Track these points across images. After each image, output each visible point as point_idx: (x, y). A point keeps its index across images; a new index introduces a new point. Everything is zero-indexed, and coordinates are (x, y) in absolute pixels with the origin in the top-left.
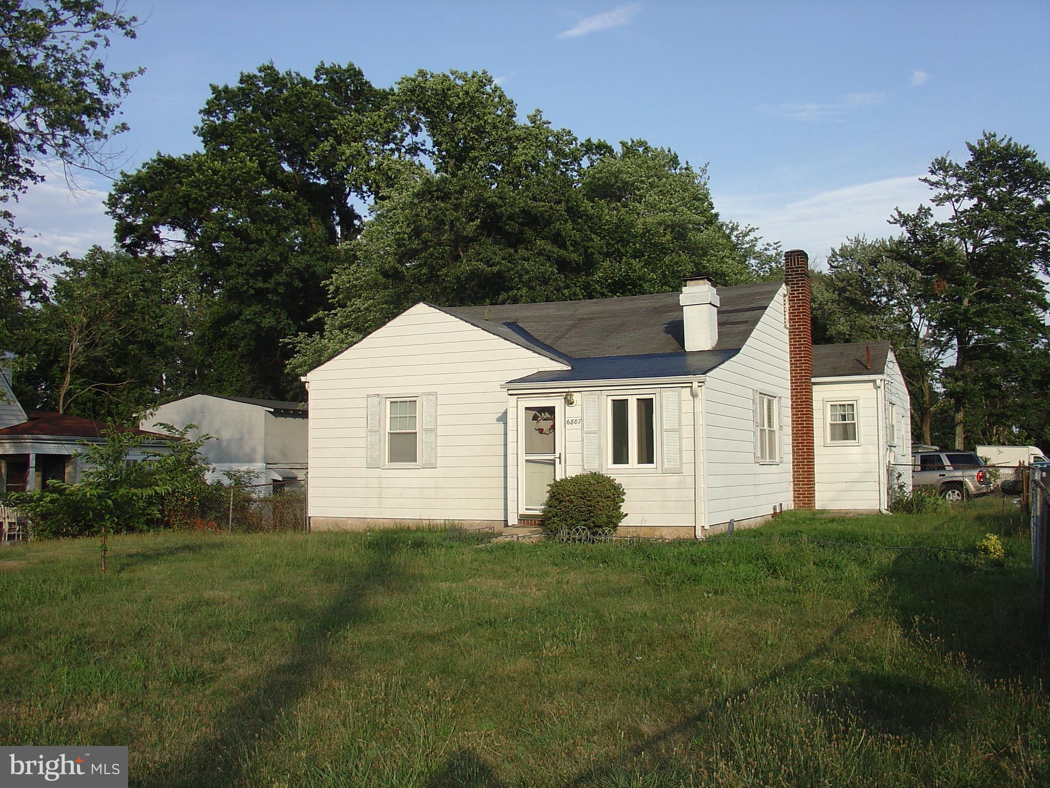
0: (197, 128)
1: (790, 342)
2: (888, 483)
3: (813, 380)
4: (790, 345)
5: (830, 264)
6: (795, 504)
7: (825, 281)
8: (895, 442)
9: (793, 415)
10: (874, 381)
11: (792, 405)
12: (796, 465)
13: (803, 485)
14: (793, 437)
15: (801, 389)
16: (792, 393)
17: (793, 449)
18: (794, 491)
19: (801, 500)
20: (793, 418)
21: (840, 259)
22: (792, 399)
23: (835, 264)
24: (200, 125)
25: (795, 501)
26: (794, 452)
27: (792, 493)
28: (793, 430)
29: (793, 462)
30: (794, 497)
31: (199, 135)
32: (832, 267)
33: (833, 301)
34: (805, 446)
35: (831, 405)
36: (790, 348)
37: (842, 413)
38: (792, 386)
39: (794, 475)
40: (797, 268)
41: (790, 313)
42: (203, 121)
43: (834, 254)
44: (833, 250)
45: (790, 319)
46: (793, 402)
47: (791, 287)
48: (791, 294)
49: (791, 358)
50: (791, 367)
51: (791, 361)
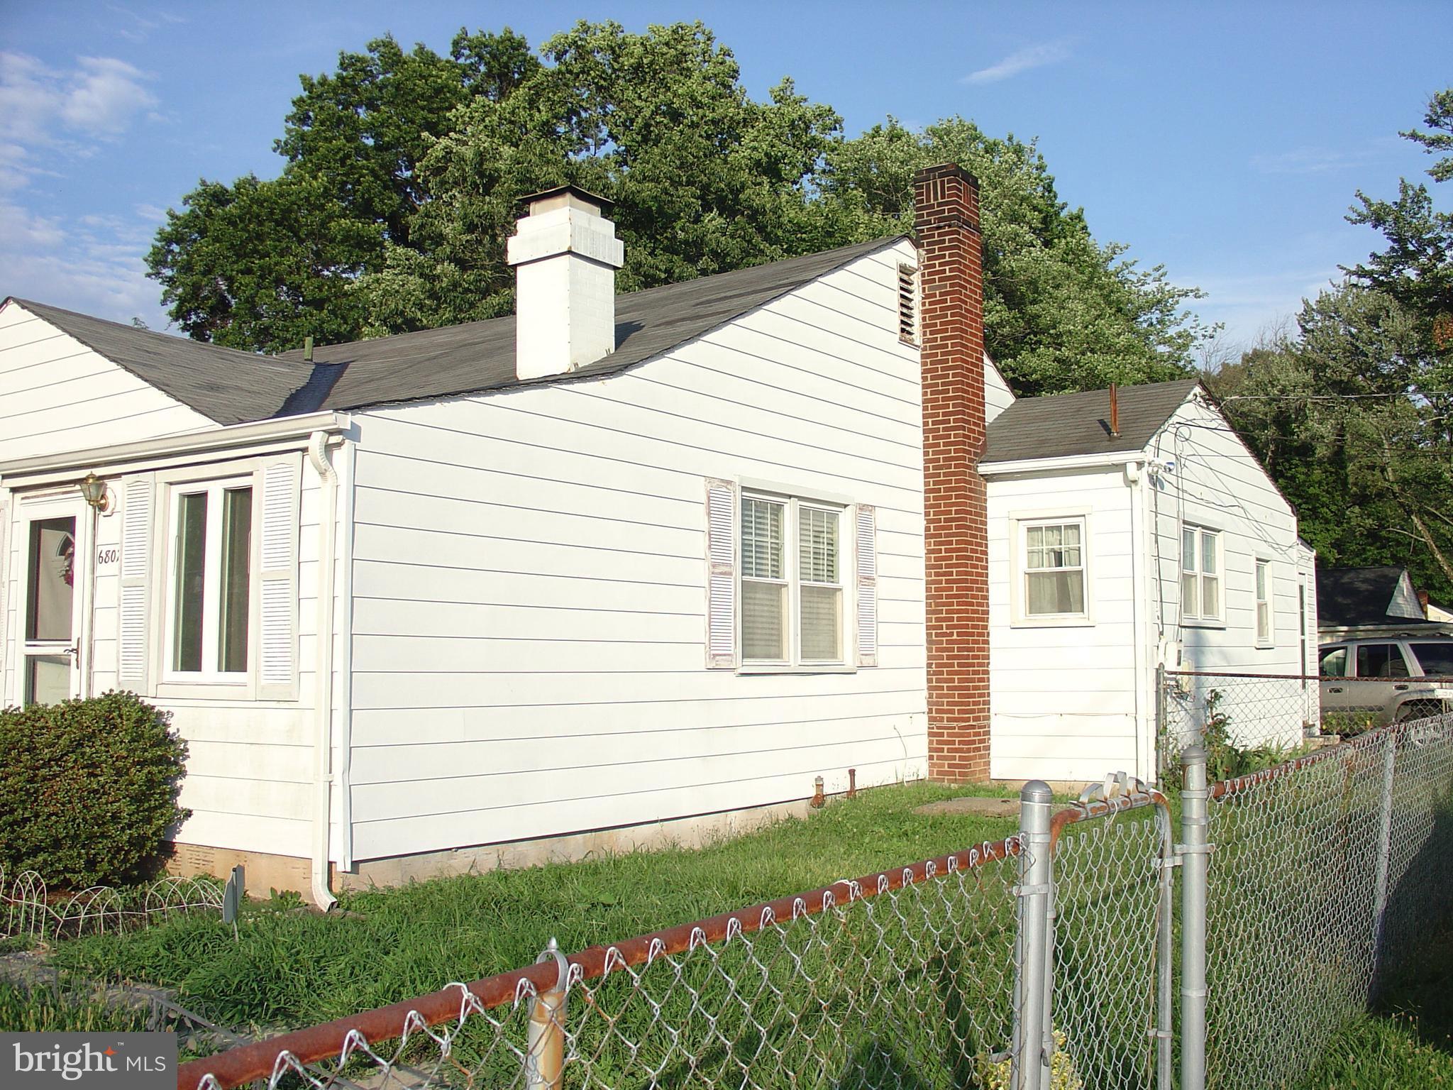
0: (278, 142)
1: (924, 379)
2: (1157, 720)
3: (984, 469)
4: (924, 387)
5: (1302, 326)
6: (932, 766)
7: (1292, 355)
8: (1222, 617)
9: (929, 552)
10: (1121, 467)
11: (927, 529)
12: (935, 673)
13: (949, 720)
14: (928, 605)
15: (946, 490)
16: (927, 499)
17: (929, 635)
18: (930, 734)
19: (945, 758)
20: (928, 559)
21: (1318, 317)
22: (927, 514)
23: (1310, 326)
24: (283, 137)
25: (931, 758)
26: (929, 642)
27: (925, 739)
28: (928, 590)
29: (929, 665)
30: (931, 750)
31: (281, 154)
32: (1305, 330)
33: (1305, 386)
34: (955, 627)
35: (1030, 530)
36: (925, 394)
37: (1057, 547)
38: (927, 484)
39: (931, 696)
40: (940, 205)
41: (924, 312)
42: (289, 131)
43: (1308, 310)
44: (1306, 303)
45: (925, 326)
46: (929, 521)
47: (928, 251)
48: (926, 267)
49: (924, 416)
50: (927, 439)
51: (925, 424)
